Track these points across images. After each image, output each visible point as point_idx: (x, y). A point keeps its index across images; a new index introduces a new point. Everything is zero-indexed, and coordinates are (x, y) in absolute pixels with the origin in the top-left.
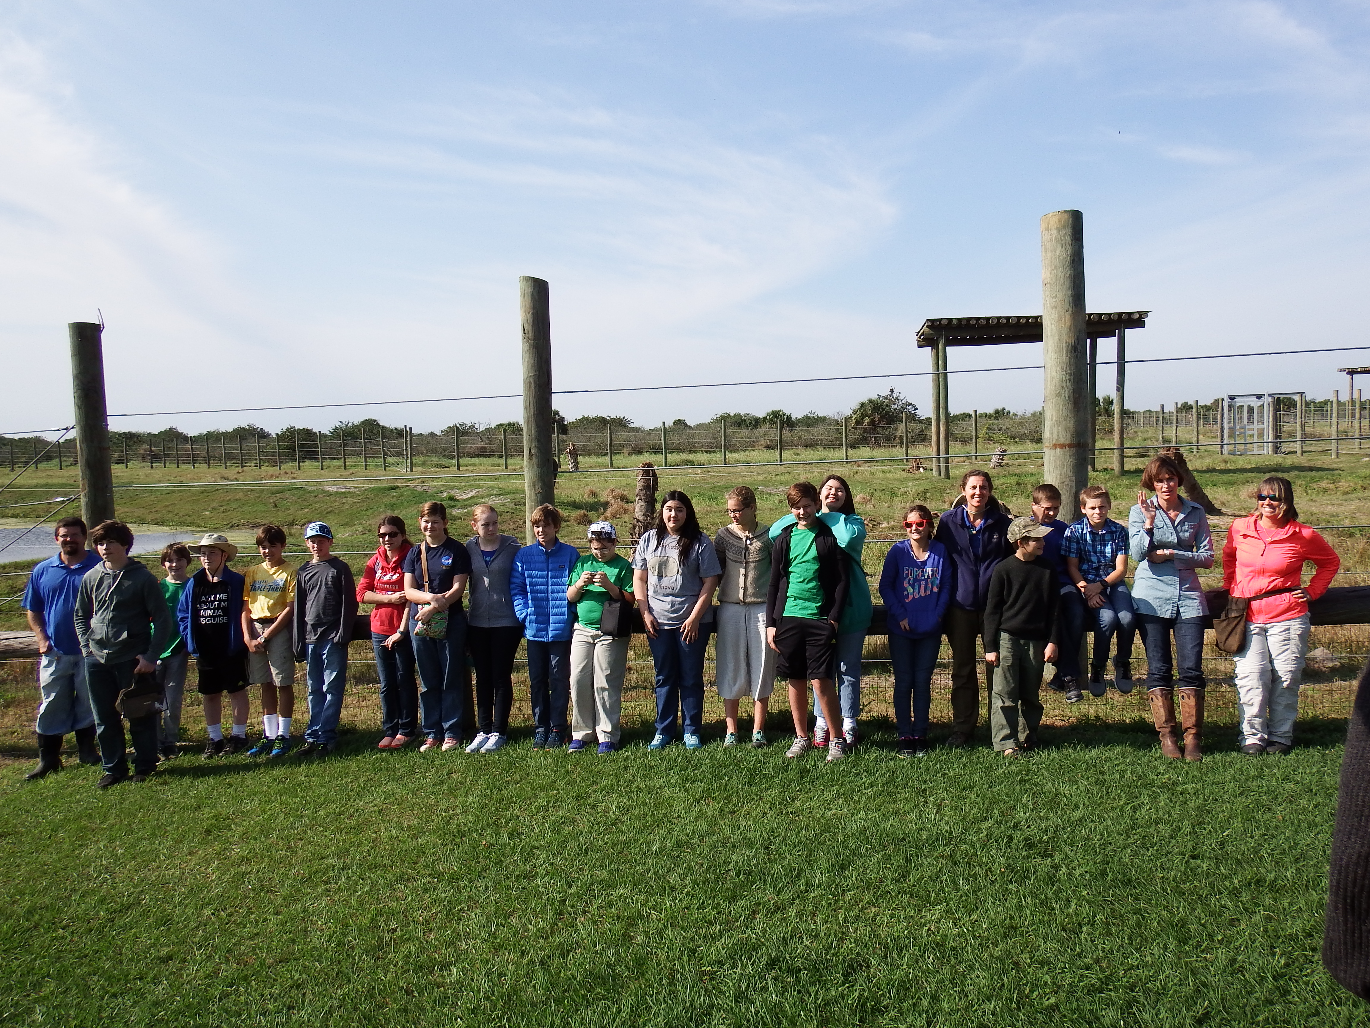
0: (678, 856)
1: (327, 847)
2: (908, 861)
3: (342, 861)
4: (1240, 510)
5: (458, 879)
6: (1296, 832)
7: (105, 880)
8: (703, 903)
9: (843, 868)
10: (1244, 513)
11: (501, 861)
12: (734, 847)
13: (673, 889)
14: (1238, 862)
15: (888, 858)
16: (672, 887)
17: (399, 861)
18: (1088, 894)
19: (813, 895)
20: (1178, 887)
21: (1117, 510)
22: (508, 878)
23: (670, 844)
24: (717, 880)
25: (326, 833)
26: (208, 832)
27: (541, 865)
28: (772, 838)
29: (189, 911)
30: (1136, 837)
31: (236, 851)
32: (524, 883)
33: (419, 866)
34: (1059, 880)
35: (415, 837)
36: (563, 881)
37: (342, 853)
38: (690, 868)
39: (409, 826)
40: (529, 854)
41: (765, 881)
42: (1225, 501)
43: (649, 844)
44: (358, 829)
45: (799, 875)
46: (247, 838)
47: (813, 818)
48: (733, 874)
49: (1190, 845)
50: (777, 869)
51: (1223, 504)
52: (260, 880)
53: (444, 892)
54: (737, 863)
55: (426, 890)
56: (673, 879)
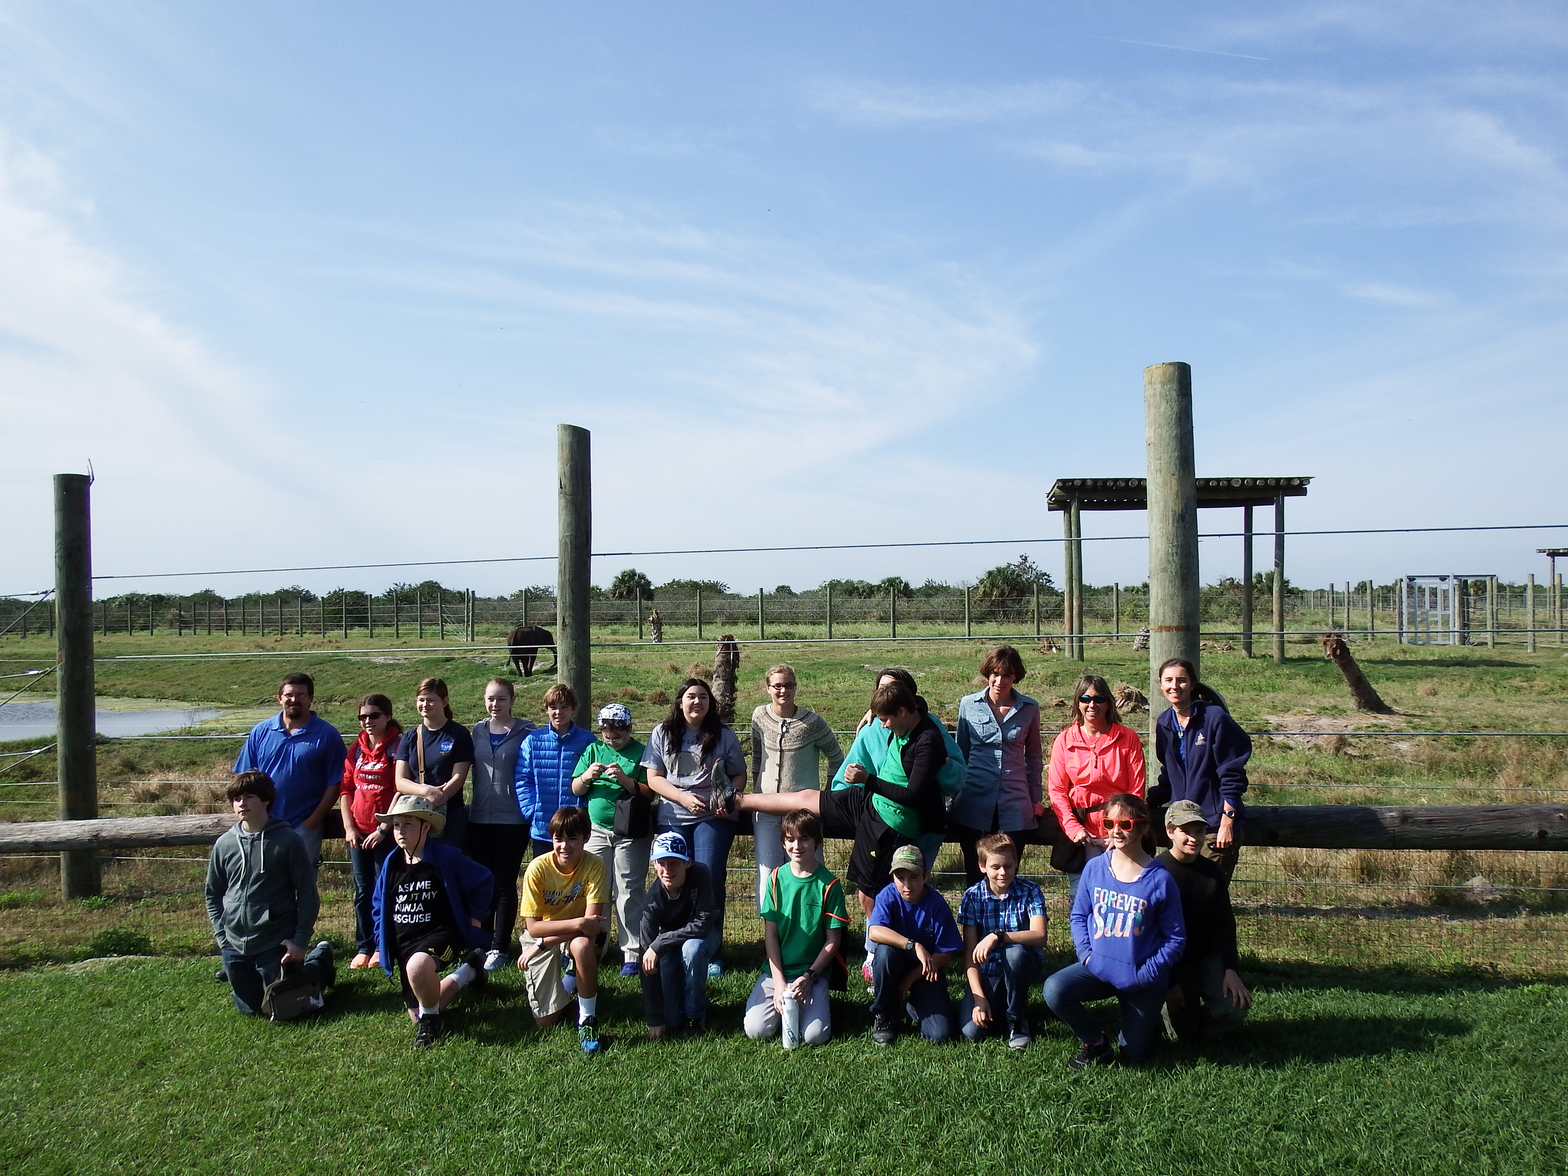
0: (673, 1106)
1: (272, 1085)
2: (940, 1119)
3: (284, 1102)
4: (1414, 708)
5: (412, 1127)
6: (1405, 1103)
7: (11, 1119)
8: (690, 1165)
9: (862, 1126)
10: (1418, 713)
11: (467, 1107)
12: (741, 1096)
13: (658, 1146)
14: (1329, 1136)
15: (916, 1115)
16: (657, 1144)
17: (350, 1104)
18: (1144, 1169)
19: (820, 1159)
20: (1252, 1164)
21: (1271, 704)
22: (471, 1128)
23: (667, 1090)
24: (711, 1138)
25: (275, 1069)
26: (142, 1064)
27: (513, 1112)
28: (788, 1086)
29: (95, 1160)
30: (1215, 1100)
31: (168, 1088)
32: (487, 1134)
33: (372, 1112)
34: (1113, 1152)
35: (376, 1074)
36: (533, 1134)
37: (286, 1093)
38: (683, 1121)
39: (373, 1062)
40: (500, 1100)
41: (768, 1140)
42: (1397, 698)
43: (642, 1090)
44: (313, 1063)
45: (809, 1133)
46: (183, 1073)
47: (842, 1063)
48: (732, 1130)
49: (1275, 1112)
50: (784, 1125)
51: (1395, 701)
52: (184, 1124)
53: (392, 1144)
54: (740, 1115)
55: (372, 1141)
56: (662, 1135)
